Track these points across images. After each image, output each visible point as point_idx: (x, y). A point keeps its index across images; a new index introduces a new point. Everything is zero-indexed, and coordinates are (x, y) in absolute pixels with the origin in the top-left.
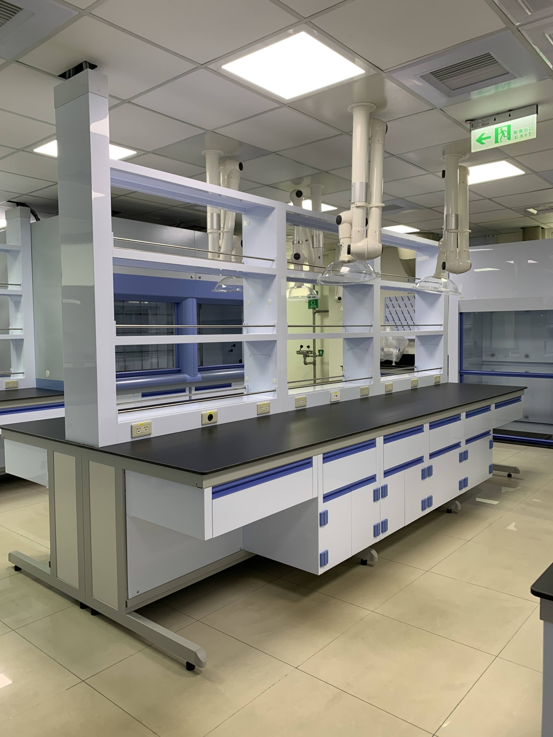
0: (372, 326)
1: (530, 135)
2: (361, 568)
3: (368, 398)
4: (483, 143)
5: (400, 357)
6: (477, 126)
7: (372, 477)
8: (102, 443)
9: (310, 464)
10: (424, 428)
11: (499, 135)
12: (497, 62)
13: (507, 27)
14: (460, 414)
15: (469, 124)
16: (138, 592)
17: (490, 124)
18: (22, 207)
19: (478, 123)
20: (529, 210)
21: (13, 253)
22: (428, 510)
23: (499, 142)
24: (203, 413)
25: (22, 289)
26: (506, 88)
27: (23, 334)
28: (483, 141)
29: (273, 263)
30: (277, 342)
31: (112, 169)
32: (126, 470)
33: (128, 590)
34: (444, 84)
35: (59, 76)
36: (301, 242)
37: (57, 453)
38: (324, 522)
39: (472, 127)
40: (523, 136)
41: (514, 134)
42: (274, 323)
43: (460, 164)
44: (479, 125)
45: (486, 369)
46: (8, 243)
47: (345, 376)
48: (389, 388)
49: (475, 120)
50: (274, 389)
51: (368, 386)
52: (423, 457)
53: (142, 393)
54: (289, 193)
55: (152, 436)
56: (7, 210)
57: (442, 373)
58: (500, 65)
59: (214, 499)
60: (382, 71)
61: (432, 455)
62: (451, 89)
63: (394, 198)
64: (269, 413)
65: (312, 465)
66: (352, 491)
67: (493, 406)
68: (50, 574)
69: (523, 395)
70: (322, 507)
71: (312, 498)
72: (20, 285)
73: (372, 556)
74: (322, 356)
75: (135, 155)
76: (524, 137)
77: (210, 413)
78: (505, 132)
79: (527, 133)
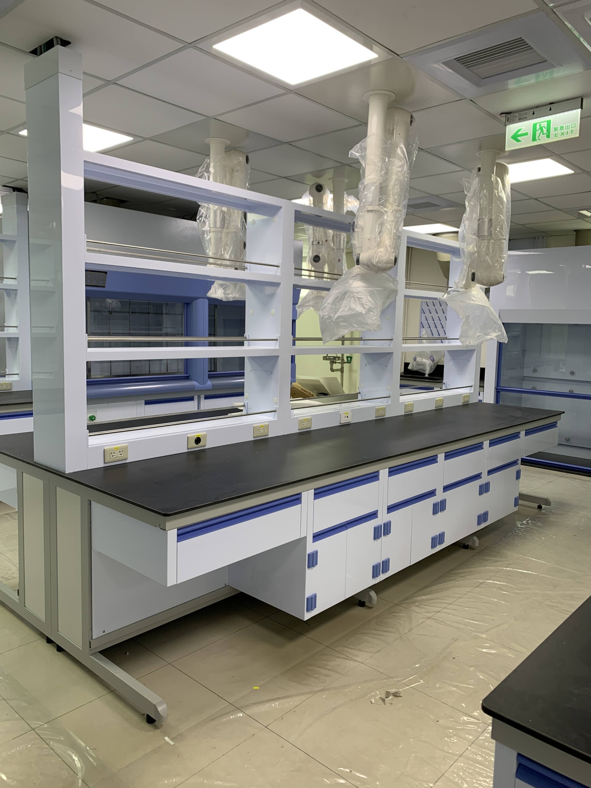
0: (392, 340)
1: (572, 133)
2: (357, 611)
3: (384, 419)
4: (518, 141)
5: (433, 369)
6: (513, 120)
7: (374, 513)
8: (69, 469)
9: (299, 500)
10: (438, 458)
11: (537, 132)
12: (532, 48)
13: (540, 8)
14: (482, 443)
15: (505, 118)
16: (104, 632)
17: (528, 119)
18: (19, 193)
19: (515, 117)
20: (581, 212)
21: (9, 243)
22: (439, 548)
23: (536, 140)
24: (189, 436)
25: (18, 283)
26: (548, 77)
27: (18, 332)
28: (519, 138)
29: (277, 269)
30: (280, 357)
31: (85, 161)
32: (91, 501)
33: (92, 629)
34: (472, 71)
35: (30, 52)
36: (321, 243)
37: (26, 474)
38: (313, 563)
39: (508, 121)
40: (564, 134)
41: (554, 131)
42: (277, 336)
43: (497, 161)
44: (516, 119)
45: (527, 386)
46: (4, 233)
47: (361, 393)
48: (409, 409)
49: (511, 113)
50: (274, 409)
51: (384, 406)
52: (435, 490)
53: (145, 401)
54: (309, 186)
55: (128, 461)
56: (4, 195)
57: (472, 391)
58: (535, 51)
59: (179, 542)
60: (398, 55)
61: (446, 488)
62: (480, 77)
63: (427, 195)
64: (267, 435)
65: (301, 501)
66: (348, 529)
67: (523, 433)
68: (18, 602)
69: (559, 420)
70: (311, 547)
71: (300, 538)
72: (15, 279)
73: (370, 597)
74: (350, 363)
75: (132, 141)
76: (566, 135)
77: (197, 436)
78: (544, 128)
79: (569, 130)
